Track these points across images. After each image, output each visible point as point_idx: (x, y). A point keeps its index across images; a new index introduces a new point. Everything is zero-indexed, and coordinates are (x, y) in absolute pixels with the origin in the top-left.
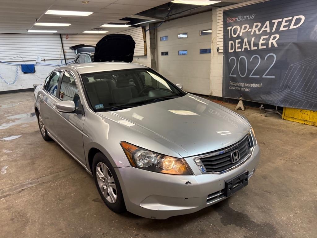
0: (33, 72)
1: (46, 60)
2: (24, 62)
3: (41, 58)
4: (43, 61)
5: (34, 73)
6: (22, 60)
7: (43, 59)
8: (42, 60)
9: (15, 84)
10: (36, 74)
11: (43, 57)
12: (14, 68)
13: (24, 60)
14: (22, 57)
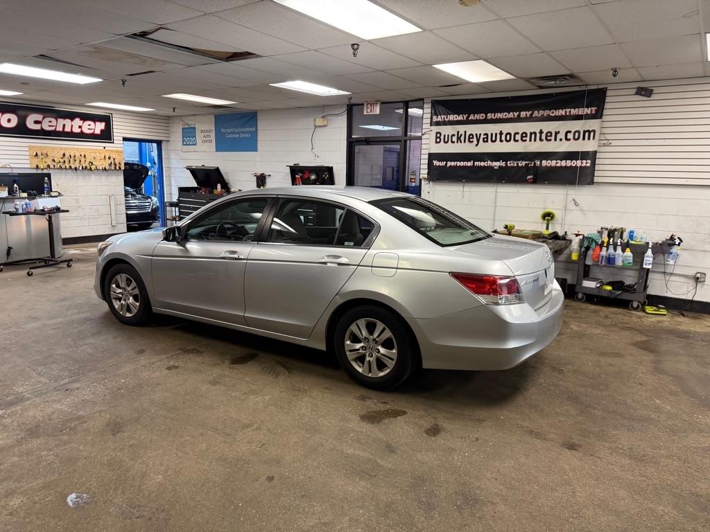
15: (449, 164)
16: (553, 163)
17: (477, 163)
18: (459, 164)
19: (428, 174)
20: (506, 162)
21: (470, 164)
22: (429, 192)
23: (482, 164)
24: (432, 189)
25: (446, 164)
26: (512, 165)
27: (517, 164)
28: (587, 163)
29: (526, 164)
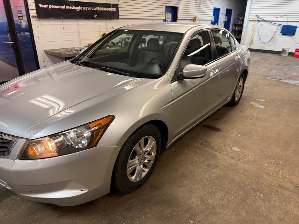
0: (292, 34)
2: (287, 23)
5: (292, 36)
6: (286, 20)
9: (269, 44)
10: (294, 37)
12: (275, 28)
13: (289, 20)
14: (288, 16)
15: (50, 7)
16: (102, 9)
17: (67, 7)
18: (57, 7)
19: (37, 13)
20: (82, 7)
21: (63, 7)
22: (38, 26)
23: (70, 8)
24: (40, 24)
25: (48, 7)
26: (85, 9)
27: (87, 9)
28: (114, 9)
29: (91, 9)
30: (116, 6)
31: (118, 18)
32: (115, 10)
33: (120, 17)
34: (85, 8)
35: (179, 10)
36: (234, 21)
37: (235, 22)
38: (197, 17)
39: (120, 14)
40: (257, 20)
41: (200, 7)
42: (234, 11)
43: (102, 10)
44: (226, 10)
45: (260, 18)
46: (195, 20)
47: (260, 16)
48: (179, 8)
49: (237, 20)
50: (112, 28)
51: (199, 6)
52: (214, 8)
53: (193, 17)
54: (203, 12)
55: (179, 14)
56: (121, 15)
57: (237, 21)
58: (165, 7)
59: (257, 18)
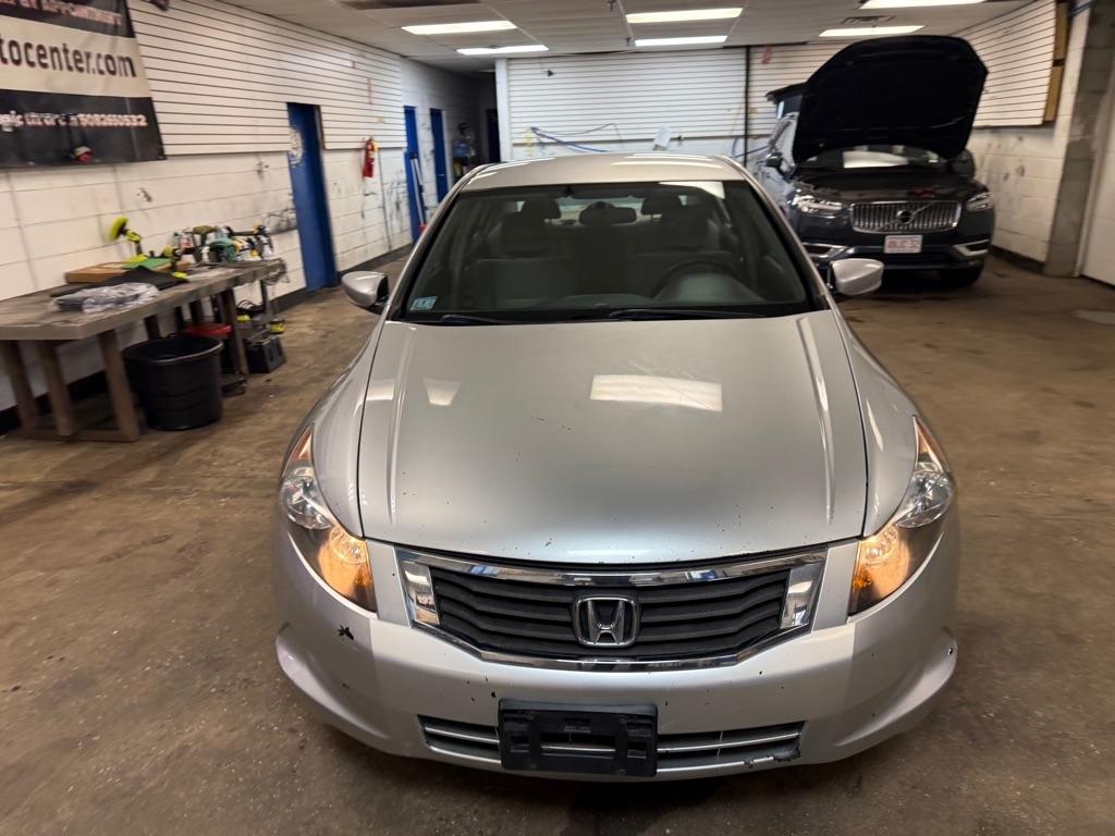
1: (687, 139)
3: (671, 130)
4: (676, 143)
6: (617, 137)
7: (676, 136)
8: (673, 139)
11: (676, 130)
13: (624, 138)
14: (618, 127)
16: (96, 119)
20: (23, 114)
26: (33, 122)
27: (42, 120)
28: (139, 120)
29: (56, 121)
30: (144, 106)
31: (160, 155)
32: (143, 123)
33: (168, 150)
34: (34, 119)
35: (324, 117)
36: (454, 148)
37: (460, 152)
38: (376, 139)
39: (166, 140)
40: (535, 141)
41: (370, 104)
42: (448, 117)
43: (99, 124)
44: (428, 112)
45: (544, 136)
46: (373, 150)
47: (544, 129)
48: (323, 109)
49: (462, 145)
50: (142, 194)
51: (366, 100)
52: (405, 107)
53: (360, 138)
54: (381, 120)
55: (326, 131)
56: (171, 144)
57: (464, 148)
58: (284, 107)
59: (533, 135)
